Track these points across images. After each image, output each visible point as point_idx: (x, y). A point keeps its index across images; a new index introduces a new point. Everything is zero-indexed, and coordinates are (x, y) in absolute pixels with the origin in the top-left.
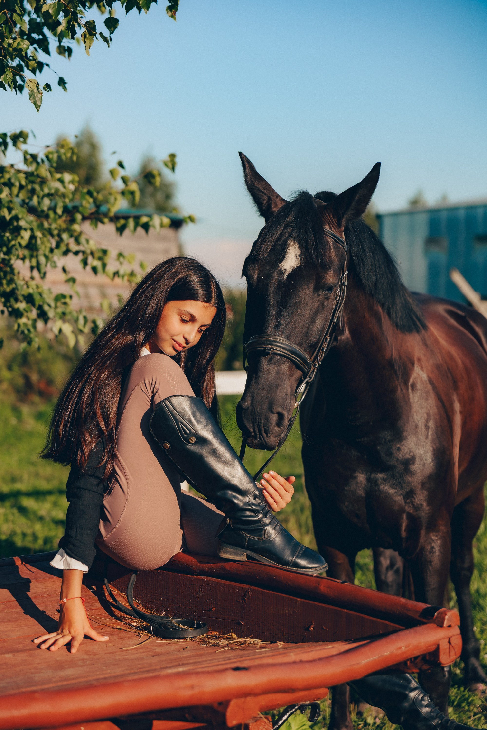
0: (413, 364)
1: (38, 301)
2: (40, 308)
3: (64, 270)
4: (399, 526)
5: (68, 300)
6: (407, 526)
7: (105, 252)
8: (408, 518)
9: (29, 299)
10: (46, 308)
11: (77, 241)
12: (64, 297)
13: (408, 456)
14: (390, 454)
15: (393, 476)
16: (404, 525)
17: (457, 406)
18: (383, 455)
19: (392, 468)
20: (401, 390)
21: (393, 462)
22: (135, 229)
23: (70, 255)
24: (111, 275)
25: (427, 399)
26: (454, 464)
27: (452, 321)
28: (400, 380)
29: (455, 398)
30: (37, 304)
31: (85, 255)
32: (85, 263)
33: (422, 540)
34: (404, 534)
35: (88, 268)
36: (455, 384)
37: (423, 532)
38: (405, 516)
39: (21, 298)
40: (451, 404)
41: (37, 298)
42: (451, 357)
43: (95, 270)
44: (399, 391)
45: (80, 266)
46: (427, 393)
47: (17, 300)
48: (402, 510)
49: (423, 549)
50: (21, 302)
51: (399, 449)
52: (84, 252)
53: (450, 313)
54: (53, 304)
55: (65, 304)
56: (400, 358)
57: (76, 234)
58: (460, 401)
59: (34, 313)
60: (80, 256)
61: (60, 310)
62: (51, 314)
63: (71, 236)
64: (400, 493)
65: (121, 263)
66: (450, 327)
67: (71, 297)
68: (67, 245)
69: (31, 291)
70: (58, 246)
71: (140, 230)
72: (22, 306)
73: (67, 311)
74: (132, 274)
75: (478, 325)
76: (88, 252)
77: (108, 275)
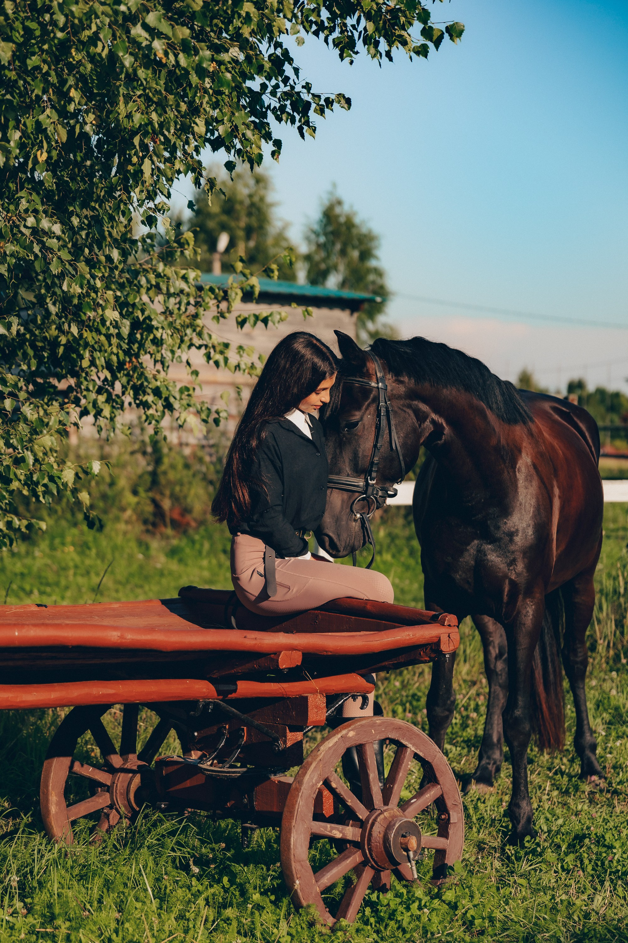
0: (520, 451)
1: (165, 394)
2: (167, 399)
3: (188, 363)
4: (501, 591)
5: (191, 392)
6: (509, 591)
7: (227, 346)
8: (510, 584)
9: (157, 392)
10: (172, 400)
11: (200, 334)
12: (187, 389)
13: (512, 529)
14: (498, 528)
15: (500, 547)
16: (506, 590)
17: (557, 491)
18: (492, 529)
19: (499, 540)
20: (509, 473)
21: (499, 534)
22: (255, 323)
23: (193, 348)
24: (233, 369)
25: (531, 481)
26: (552, 540)
27: (557, 417)
28: (507, 464)
29: (555, 483)
30: (164, 396)
31: (208, 350)
32: (209, 357)
33: (519, 604)
34: (505, 598)
35: (211, 362)
36: (555, 471)
37: (521, 597)
38: (507, 582)
39: (149, 391)
40: (552, 487)
41: (163, 390)
42: (553, 447)
43: (217, 363)
44: (506, 473)
45: (203, 360)
46: (531, 476)
47: (145, 393)
48: (506, 576)
49: (519, 612)
50: (148, 394)
51: (506, 523)
52: (206, 346)
53: (555, 409)
54: (178, 397)
55: (189, 395)
56: (508, 445)
57: (198, 329)
58: (559, 487)
59: (160, 404)
60: (203, 350)
61: (185, 402)
62: (176, 405)
63: (194, 330)
64: (504, 561)
65: (241, 356)
66: (555, 422)
67: (194, 389)
68: (191, 339)
69: (158, 384)
70: (182, 341)
71: (260, 324)
72: (150, 398)
73: (192, 403)
74: (253, 367)
75: (581, 421)
76: (210, 345)
77: (229, 369)
